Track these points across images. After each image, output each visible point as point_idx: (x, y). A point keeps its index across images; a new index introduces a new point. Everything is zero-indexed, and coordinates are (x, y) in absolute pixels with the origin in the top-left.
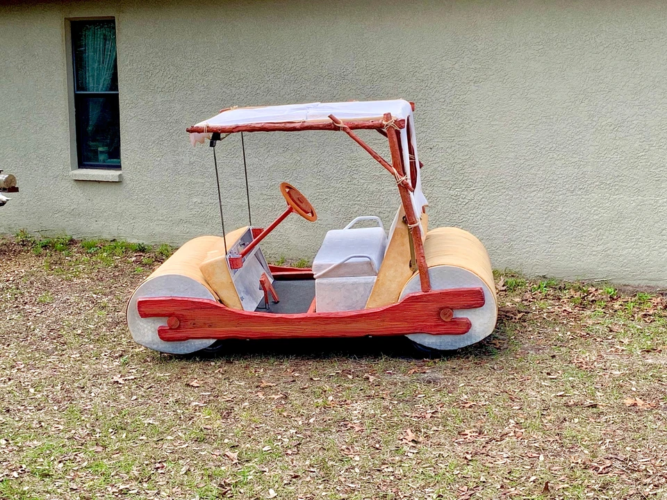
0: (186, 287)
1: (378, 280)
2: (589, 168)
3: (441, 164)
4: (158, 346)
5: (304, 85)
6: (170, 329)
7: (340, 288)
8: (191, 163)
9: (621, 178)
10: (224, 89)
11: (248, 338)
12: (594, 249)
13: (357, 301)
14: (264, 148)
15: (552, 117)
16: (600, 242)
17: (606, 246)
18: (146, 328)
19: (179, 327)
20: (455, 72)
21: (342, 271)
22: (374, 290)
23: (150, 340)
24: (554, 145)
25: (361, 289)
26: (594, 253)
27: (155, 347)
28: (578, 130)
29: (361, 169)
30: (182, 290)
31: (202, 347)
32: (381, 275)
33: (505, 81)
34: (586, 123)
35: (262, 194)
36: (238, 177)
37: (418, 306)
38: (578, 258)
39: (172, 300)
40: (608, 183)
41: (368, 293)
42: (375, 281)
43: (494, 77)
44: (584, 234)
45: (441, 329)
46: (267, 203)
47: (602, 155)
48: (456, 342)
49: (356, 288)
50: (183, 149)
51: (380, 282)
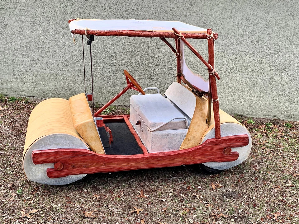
0: (68, 142)
1: (189, 132)
2: (241, 62)
3: (163, 57)
4: (46, 181)
5: (86, 10)
6: (56, 170)
7: (166, 137)
8: (15, 49)
9: (255, 68)
10: (37, 9)
11: (110, 172)
12: (239, 101)
13: (176, 144)
14: (61, 43)
15: (224, 36)
16: (242, 98)
17: (245, 100)
18: (37, 170)
19: (63, 169)
20: (174, 9)
21: (168, 127)
22: (186, 137)
23: (40, 178)
24: (224, 50)
25: (179, 137)
26: (239, 102)
27: (43, 182)
28: (236, 43)
29: (118, 57)
30: (65, 144)
31: (77, 180)
32: (191, 128)
33: (201, 16)
34: (241, 40)
35: (59, 68)
36: (45, 58)
37: (214, 147)
38: (231, 105)
39: (59, 152)
40: (249, 70)
41: (182, 139)
42: (187, 132)
43: (195, 14)
44: (235, 94)
45: (224, 159)
46: (62, 73)
47: (247, 56)
48: (229, 165)
49: (176, 137)
50: (10, 41)
51: (190, 133)
